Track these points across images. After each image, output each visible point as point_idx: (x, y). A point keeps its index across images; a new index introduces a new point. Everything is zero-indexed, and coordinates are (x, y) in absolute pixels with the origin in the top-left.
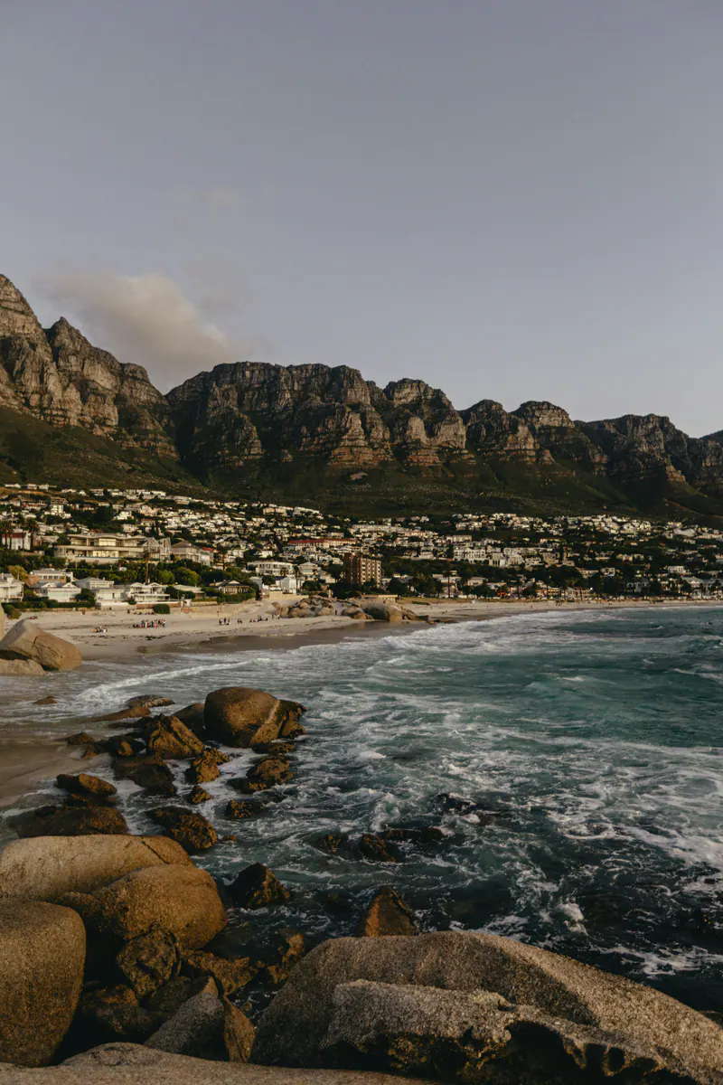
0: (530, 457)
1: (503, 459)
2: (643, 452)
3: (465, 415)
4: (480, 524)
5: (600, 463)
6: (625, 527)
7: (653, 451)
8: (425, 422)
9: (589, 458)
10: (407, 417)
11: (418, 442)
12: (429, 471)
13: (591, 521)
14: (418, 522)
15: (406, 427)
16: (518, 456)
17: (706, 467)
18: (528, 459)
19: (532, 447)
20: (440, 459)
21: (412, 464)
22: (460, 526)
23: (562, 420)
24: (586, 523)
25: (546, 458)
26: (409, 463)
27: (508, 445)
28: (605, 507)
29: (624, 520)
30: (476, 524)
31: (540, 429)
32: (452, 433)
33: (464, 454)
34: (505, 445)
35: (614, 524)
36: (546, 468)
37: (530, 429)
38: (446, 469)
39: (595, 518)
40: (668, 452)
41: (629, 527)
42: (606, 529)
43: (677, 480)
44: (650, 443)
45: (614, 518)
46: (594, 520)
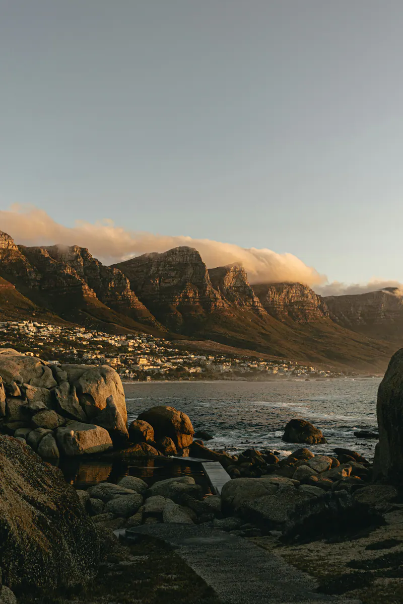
2: (67, 274)
5: (35, 280)
6: (41, 330)
7: (74, 274)
9: (27, 275)
13: (17, 325)
17: (112, 287)
23: (8, 244)
24: (13, 327)
28: (34, 314)
29: (42, 325)
35: (34, 328)
39: (20, 323)
40: (86, 274)
41: (44, 331)
42: (27, 331)
43: (90, 296)
44: (73, 267)
45: (36, 323)
46: (19, 324)
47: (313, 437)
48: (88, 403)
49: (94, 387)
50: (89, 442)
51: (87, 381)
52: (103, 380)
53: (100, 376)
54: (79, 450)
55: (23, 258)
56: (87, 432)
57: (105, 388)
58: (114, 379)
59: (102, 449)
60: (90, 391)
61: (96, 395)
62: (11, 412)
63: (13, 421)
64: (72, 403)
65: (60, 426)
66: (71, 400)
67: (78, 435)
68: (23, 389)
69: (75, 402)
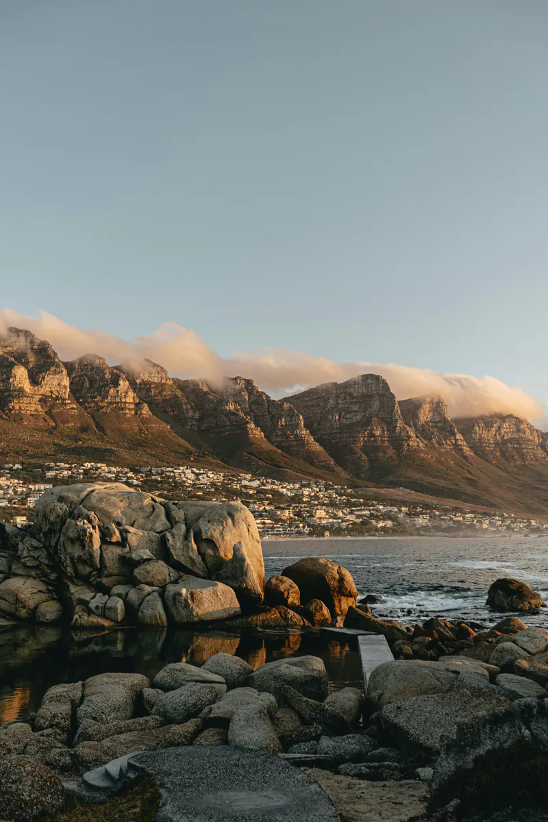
0: (129, 409)
1: (104, 410)
2: (230, 410)
3: (69, 367)
4: (70, 472)
5: (193, 418)
6: (200, 477)
7: (237, 410)
8: (29, 371)
9: (183, 413)
10: (12, 365)
11: (21, 390)
12: (31, 418)
13: (173, 472)
14: (11, 469)
15: (9, 375)
16: (119, 407)
17: (282, 425)
18: (127, 411)
19: (131, 401)
20: (42, 408)
21: (13, 412)
22: (50, 474)
23: (162, 377)
24: (168, 474)
25: (144, 412)
26: (10, 410)
27: (109, 398)
28: (192, 459)
29: (202, 472)
30: (66, 472)
31: (140, 384)
32: (55, 382)
33: (66, 404)
34: (107, 398)
35: (193, 475)
36: (144, 421)
37: (131, 384)
38: (47, 418)
39: (175, 469)
40: (252, 411)
41: (203, 478)
42: (184, 479)
43: (256, 436)
44: (235, 402)
45: (194, 469)
46: (175, 471)
47: (529, 603)
48: (210, 552)
49: (217, 531)
50: (206, 605)
51: (209, 522)
52: (230, 521)
53: (227, 515)
54: (193, 615)
55: (179, 393)
56: (204, 591)
57: (233, 531)
58: (245, 520)
59: (225, 615)
60: (212, 536)
61: (220, 540)
62: (108, 563)
63: (110, 575)
64: (188, 552)
65: (171, 582)
66: (187, 547)
67: (192, 594)
68: (124, 532)
69: (192, 551)
